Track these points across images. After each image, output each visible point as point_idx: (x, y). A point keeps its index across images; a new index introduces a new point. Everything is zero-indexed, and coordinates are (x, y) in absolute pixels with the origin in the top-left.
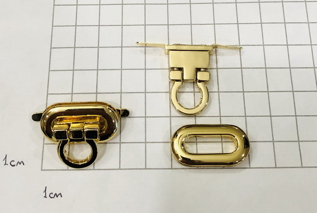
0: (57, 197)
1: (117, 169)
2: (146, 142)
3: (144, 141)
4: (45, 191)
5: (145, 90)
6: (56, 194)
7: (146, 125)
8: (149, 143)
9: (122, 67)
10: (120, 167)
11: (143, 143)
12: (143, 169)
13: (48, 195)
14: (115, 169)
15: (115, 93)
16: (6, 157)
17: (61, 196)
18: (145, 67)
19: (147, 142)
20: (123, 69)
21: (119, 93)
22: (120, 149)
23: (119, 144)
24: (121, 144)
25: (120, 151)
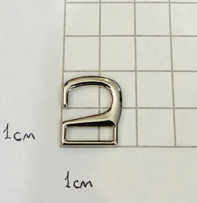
0: (85, 186)
1: (171, 147)
4: (67, 177)
6: (83, 182)
10: (175, 144)
13: (71, 184)
14: (168, 147)
15: (162, 36)
16: (7, 128)
17: (92, 186)
20: (172, 3)
21: (168, 36)
22: (174, 117)
23: (172, 110)
24: (176, 110)
25: (174, 121)
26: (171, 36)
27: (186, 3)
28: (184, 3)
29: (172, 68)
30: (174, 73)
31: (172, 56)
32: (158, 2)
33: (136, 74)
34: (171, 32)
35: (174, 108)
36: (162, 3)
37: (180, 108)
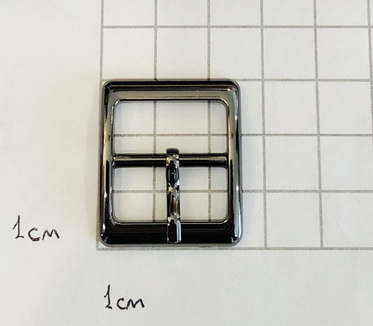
0: (134, 306)
1: (260, 249)
2: (320, 191)
3: (318, 189)
4: (108, 293)
5: (317, 74)
6: (131, 300)
7: (319, 152)
8: (327, 192)
9: (262, 21)
10: (266, 244)
11: (315, 191)
12: (316, 249)
13: (113, 304)
14: (255, 249)
16: (18, 222)
17: (143, 306)
18: (315, 23)
19: (324, 191)
20: (266, 27)
21: (258, 80)
22: (265, 205)
23: (262, 194)
24: (267, 194)
25: (265, 210)
26: (263, 80)
27: (288, 27)
28: (284, 27)
29: (264, 130)
30: (266, 138)
31: (263, 112)
32: (244, 27)
33: (209, 139)
34: (263, 74)
35: (265, 191)
36: (251, 27)
37: (274, 191)
